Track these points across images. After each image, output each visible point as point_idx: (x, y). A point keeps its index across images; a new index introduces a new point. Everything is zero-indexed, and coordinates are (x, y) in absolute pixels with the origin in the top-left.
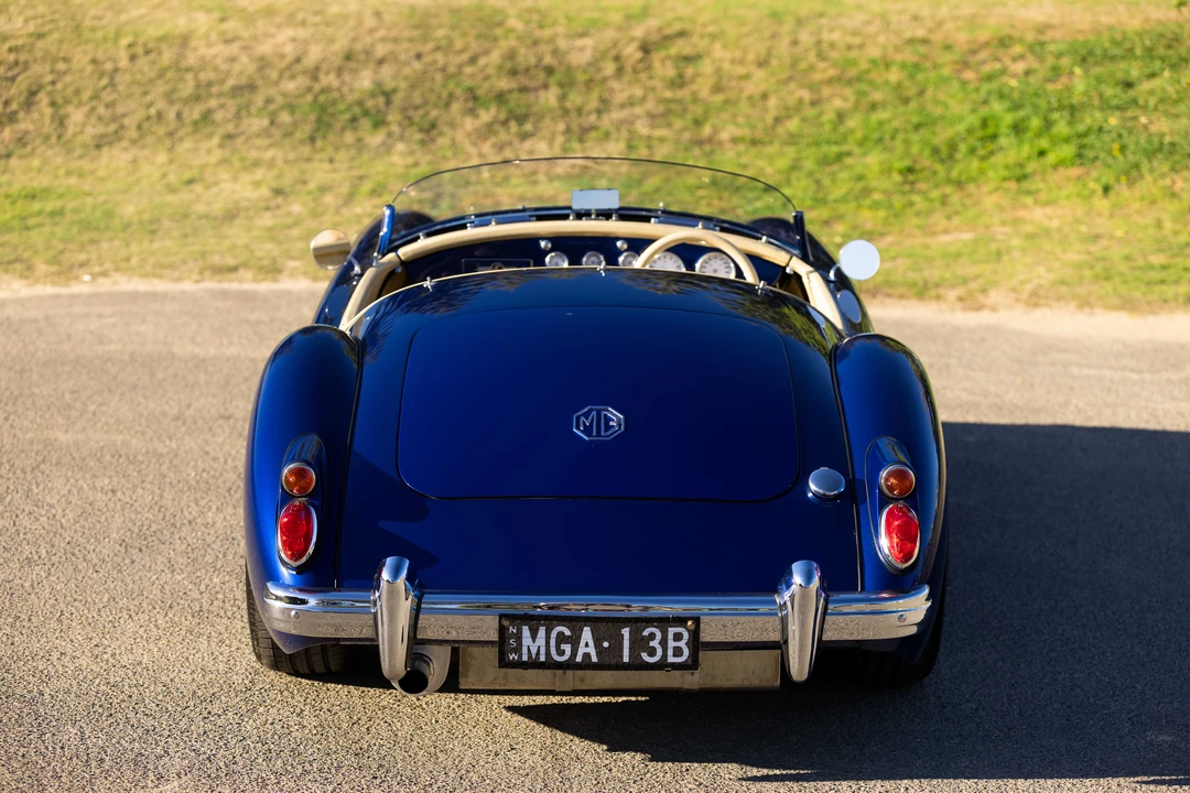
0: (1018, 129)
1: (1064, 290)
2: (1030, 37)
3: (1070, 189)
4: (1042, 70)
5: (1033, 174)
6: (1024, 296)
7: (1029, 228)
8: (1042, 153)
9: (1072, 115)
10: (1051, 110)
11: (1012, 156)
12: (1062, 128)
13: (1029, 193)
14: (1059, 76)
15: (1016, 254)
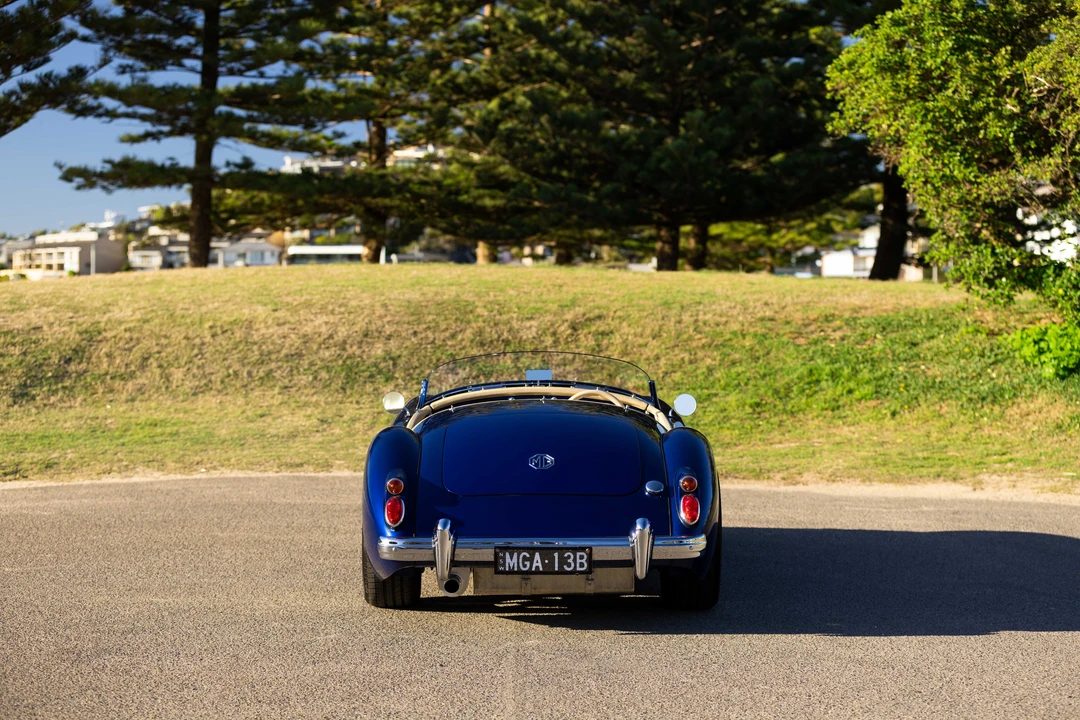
0: (834, 376)
1: (854, 471)
2: (847, 315)
3: (869, 414)
4: (853, 336)
5: (844, 406)
6: (827, 475)
7: (838, 439)
8: (850, 392)
9: (873, 365)
10: (858, 363)
11: (830, 394)
12: (865, 374)
13: (839, 418)
14: (865, 340)
15: (825, 454)
